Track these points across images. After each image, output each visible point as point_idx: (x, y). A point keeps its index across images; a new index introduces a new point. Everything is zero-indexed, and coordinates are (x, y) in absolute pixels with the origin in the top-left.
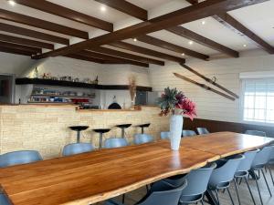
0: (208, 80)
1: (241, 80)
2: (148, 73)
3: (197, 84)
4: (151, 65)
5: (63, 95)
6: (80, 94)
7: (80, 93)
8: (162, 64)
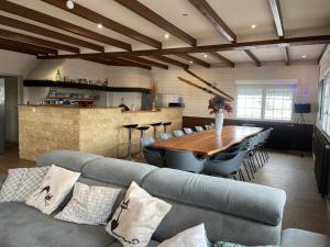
0: (209, 84)
1: (235, 86)
2: (151, 75)
3: (200, 88)
4: (153, 68)
5: (72, 96)
6: (87, 97)
7: (87, 95)
8: (166, 68)
